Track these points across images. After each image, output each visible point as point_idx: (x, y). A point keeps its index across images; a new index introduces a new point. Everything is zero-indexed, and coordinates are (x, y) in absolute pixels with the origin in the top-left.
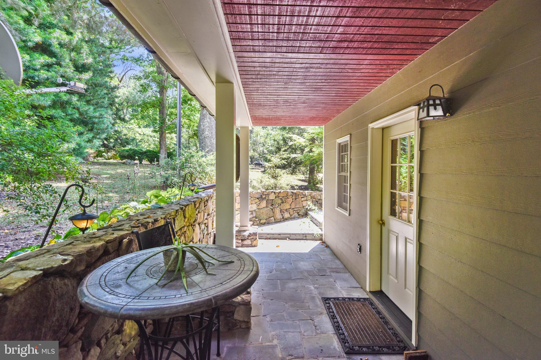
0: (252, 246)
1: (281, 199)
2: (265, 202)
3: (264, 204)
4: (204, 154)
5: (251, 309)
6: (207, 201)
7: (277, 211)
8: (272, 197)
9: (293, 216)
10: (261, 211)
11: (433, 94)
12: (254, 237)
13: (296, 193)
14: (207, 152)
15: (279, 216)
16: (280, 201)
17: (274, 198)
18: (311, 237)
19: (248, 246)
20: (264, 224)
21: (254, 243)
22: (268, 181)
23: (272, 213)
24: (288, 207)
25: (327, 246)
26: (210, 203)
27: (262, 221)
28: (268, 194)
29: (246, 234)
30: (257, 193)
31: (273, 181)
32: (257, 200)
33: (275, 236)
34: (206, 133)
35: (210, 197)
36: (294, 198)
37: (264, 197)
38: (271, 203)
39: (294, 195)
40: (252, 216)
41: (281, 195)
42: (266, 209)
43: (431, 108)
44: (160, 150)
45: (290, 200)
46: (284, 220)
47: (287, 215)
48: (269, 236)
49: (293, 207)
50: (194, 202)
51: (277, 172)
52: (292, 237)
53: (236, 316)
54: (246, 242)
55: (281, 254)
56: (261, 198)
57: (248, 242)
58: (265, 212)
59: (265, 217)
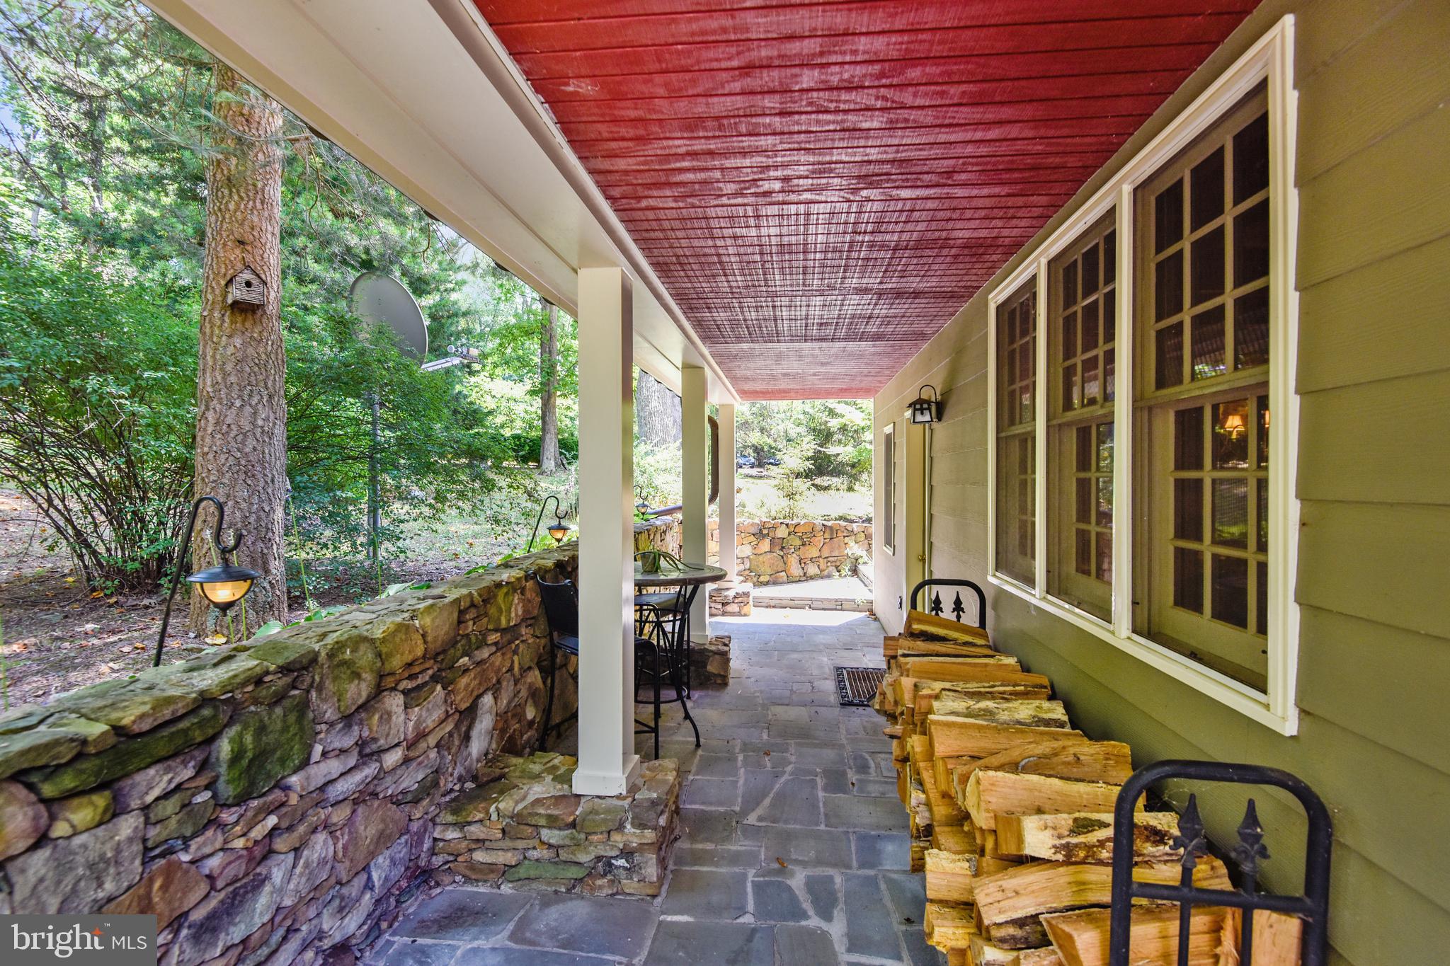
0: (739, 614)
1: (801, 538)
2: (767, 541)
3: (765, 545)
4: (649, 447)
5: (728, 660)
6: (664, 532)
7: (793, 560)
8: (782, 532)
9: (825, 573)
10: (761, 558)
11: (924, 396)
12: (745, 599)
13: (831, 528)
14: (656, 445)
15: (796, 570)
16: (798, 542)
17: (785, 535)
18: (852, 606)
19: (733, 614)
20: (767, 584)
21: (745, 610)
22: (778, 504)
23: (781, 564)
24: (815, 553)
25: (876, 619)
26: (668, 537)
27: (762, 579)
28: (774, 528)
29: (731, 594)
30: (753, 524)
31: (786, 502)
32: (752, 538)
33: (784, 603)
34: (654, 404)
35: (669, 527)
36: (827, 535)
37: (765, 532)
38: (780, 545)
39: (828, 531)
40: (742, 567)
41: (800, 530)
42: (769, 556)
43: (918, 413)
44: (544, 435)
45: (820, 540)
46: (807, 578)
47: (812, 570)
48: (772, 603)
49: (825, 554)
50: (648, 530)
51: (795, 484)
52: (816, 604)
53: (709, 668)
54: (729, 608)
55: (789, 626)
56: (760, 534)
57: (733, 608)
58: (768, 562)
59: (769, 571)
